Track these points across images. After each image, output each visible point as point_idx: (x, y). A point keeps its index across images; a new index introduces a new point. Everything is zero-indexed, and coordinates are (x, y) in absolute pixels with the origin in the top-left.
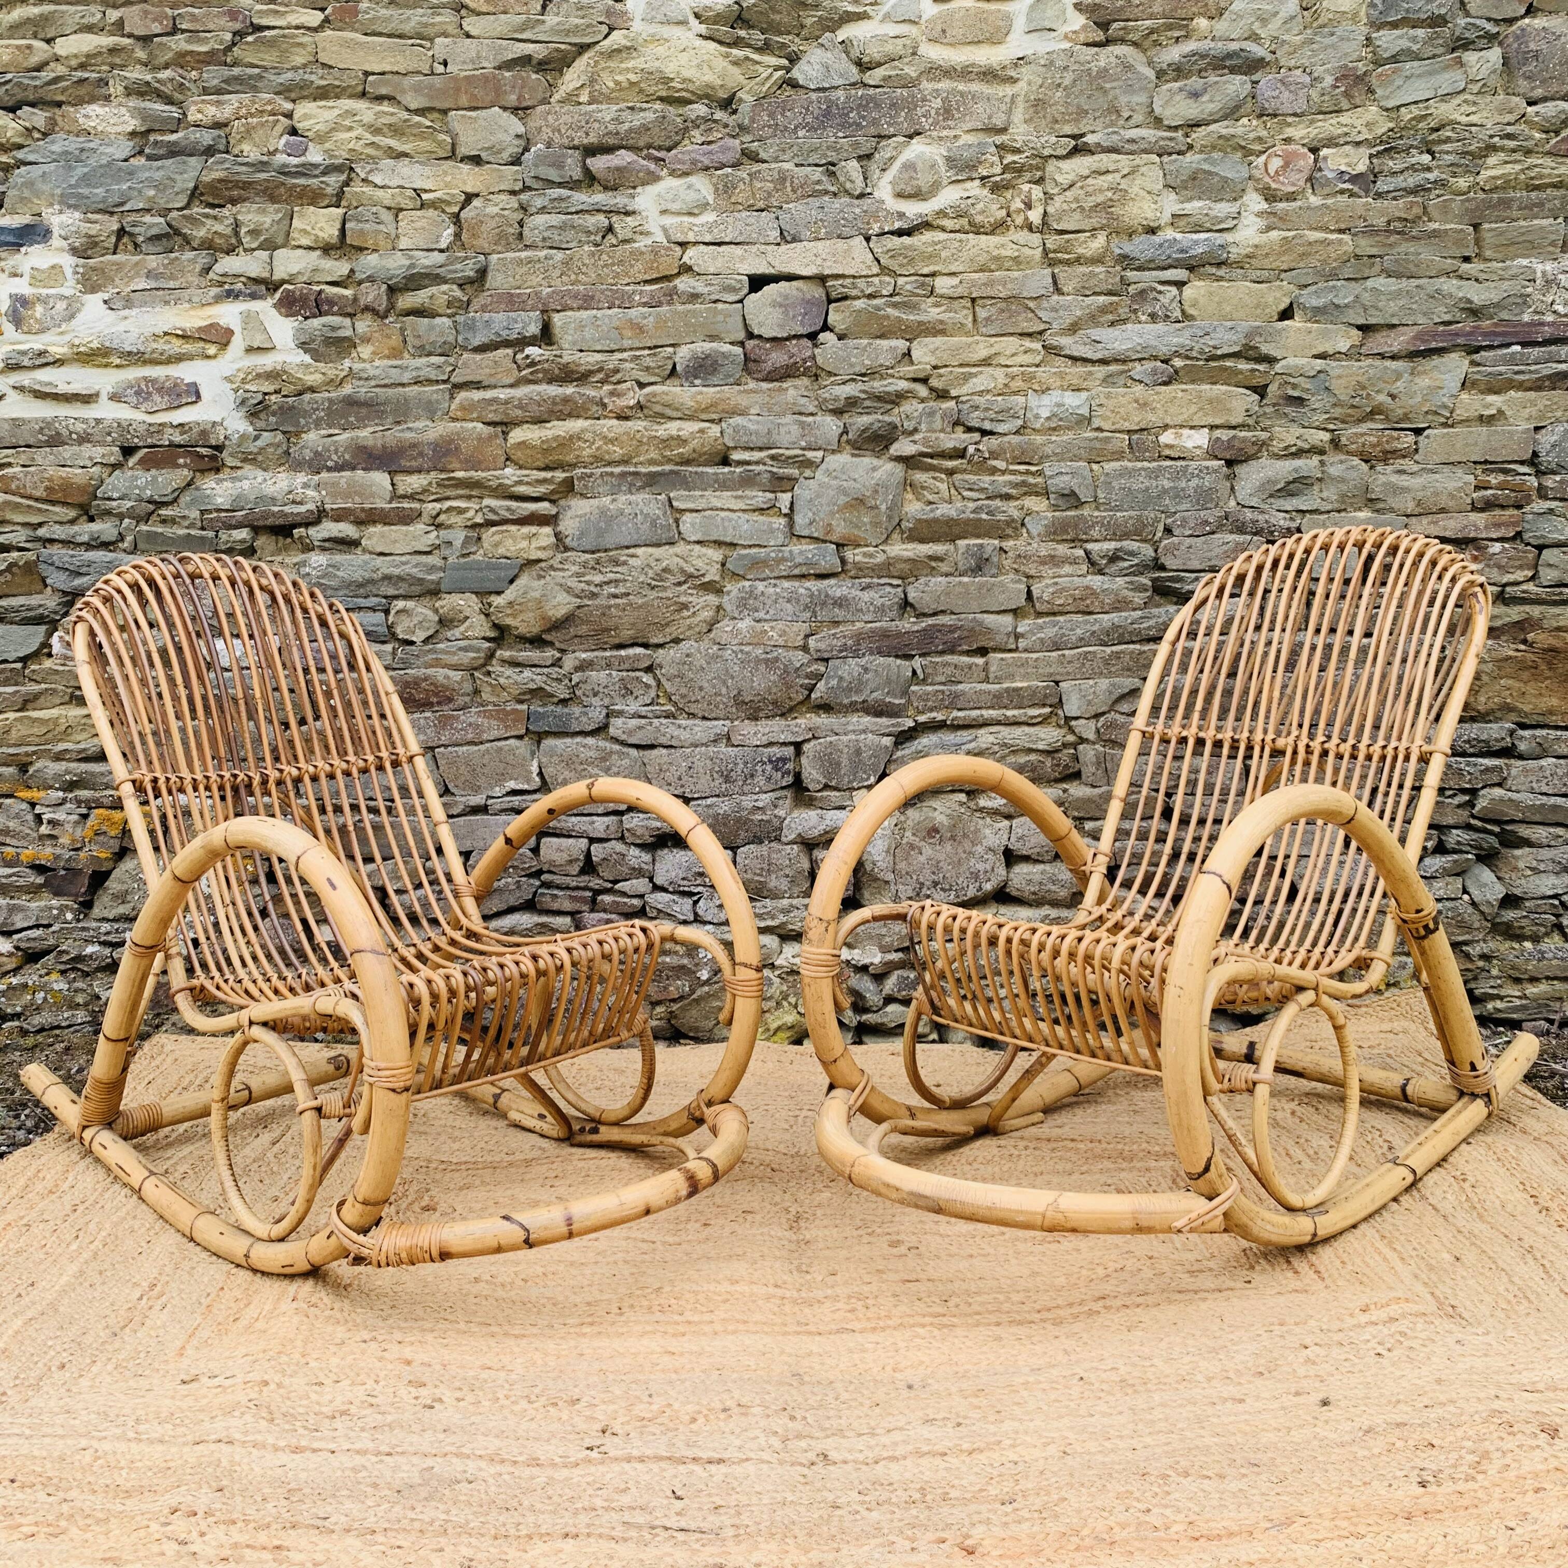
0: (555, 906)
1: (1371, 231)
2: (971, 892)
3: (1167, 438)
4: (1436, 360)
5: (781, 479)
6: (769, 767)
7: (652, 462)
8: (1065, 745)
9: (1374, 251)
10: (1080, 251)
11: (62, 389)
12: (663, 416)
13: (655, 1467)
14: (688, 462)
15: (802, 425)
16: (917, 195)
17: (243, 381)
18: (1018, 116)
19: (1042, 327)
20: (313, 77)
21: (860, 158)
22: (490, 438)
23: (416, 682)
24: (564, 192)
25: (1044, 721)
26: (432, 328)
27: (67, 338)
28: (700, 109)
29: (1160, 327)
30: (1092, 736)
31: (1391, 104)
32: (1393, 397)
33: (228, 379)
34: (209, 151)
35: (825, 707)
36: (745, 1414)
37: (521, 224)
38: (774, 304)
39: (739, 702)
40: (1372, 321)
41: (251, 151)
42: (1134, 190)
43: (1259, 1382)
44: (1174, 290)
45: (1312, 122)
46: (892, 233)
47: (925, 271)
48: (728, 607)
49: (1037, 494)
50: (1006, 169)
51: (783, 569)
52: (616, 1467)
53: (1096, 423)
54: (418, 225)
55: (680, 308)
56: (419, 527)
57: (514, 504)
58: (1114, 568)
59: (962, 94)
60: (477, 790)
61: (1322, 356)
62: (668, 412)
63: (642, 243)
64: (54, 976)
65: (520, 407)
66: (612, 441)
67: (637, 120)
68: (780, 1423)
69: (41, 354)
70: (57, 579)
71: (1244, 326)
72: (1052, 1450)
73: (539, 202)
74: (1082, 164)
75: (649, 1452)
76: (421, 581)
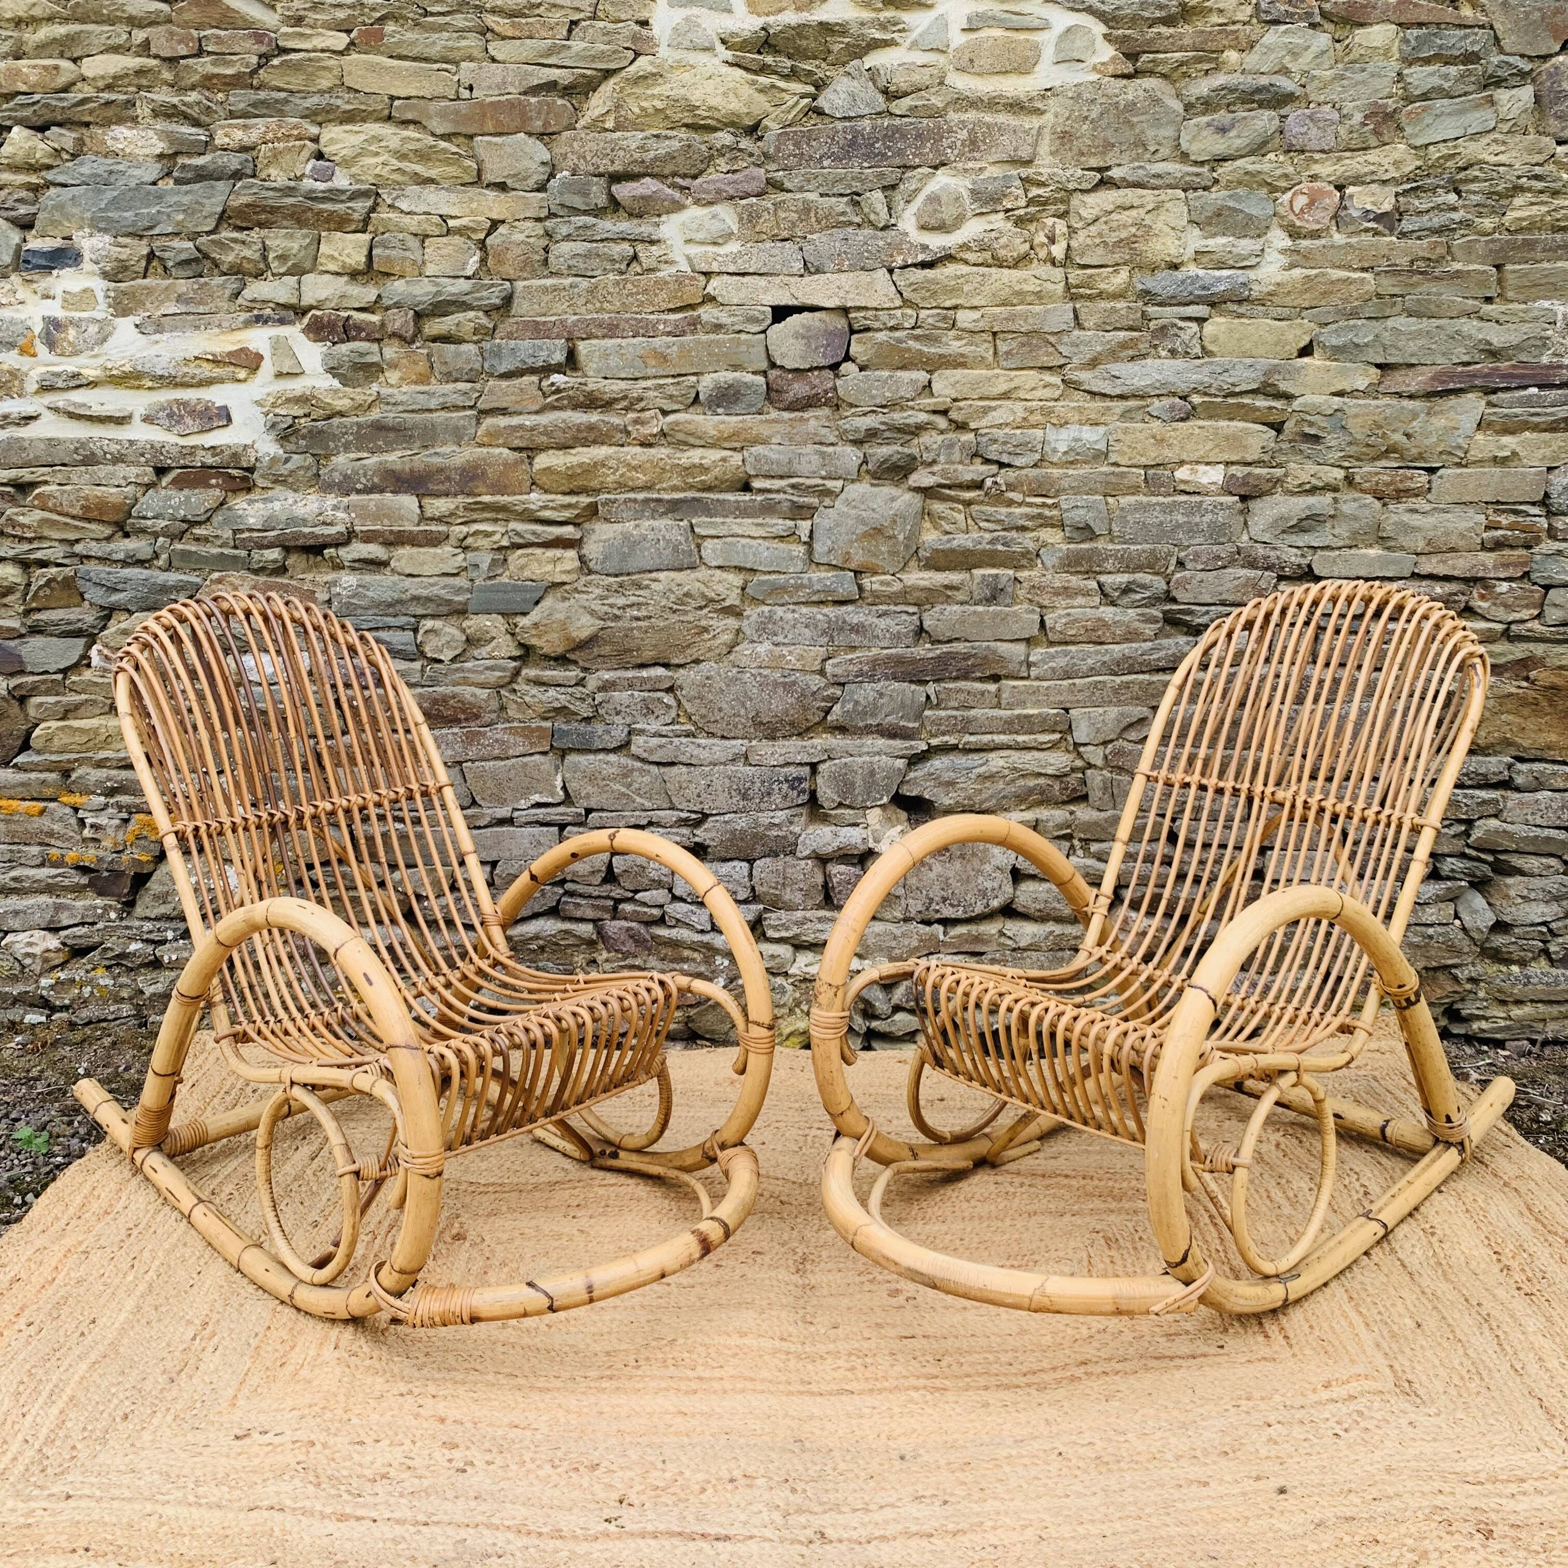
0: (579, 914)
1: (1393, 271)
2: (979, 909)
3: (1182, 473)
4: (1453, 401)
5: (801, 507)
6: (785, 786)
7: (675, 489)
8: (1073, 770)
9: (1396, 291)
10: (1103, 286)
11: (97, 410)
12: (686, 443)
13: (666, 1543)
14: (709, 489)
15: (823, 455)
16: (942, 228)
17: (274, 405)
18: (1044, 148)
19: (1062, 361)
20: (339, 102)
21: (884, 188)
22: (517, 463)
23: (444, 700)
24: (590, 220)
25: (1054, 746)
26: (458, 354)
27: (100, 361)
28: (724, 138)
29: (1179, 363)
30: (1099, 762)
31: (1419, 142)
32: (1408, 436)
33: (258, 403)
34: (237, 175)
35: (841, 729)
36: (750, 1486)
37: (546, 250)
38: (797, 336)
39: (758, 723)
40: (1391, 360)
41: (278, 176)
42: (1159, 226)
43: (1223, 1462)
44: (1194, 326)
45: (1339, 159)
46: (915, 265)
47: (948, 304)
48: (748, 631)
49: (1053, 526)
50: (1031, 202)
51: (802, 595)
52: (632, 1544)
53: (1113, 458)
54: (444, 252)
55: (704, 338)
56: (447, 549)
57: (539, 528)
58: (1126, 600)
59: (988, 126)
60: (503, 802)
61: (1340, 394)
62: (691, 440)
63: (666, 272)
64: (100, 972)
65: (546, 433)
66: (635, 469)
67: (663, 148)
68: (782, 1495)
69: (75, 376)
70: (94, 594)
71: (1264, 363)
72: (1030, 1533)
73: (564, 230)
74: (1107, 198)
75: (662, 1527)
76: (449, 602)
